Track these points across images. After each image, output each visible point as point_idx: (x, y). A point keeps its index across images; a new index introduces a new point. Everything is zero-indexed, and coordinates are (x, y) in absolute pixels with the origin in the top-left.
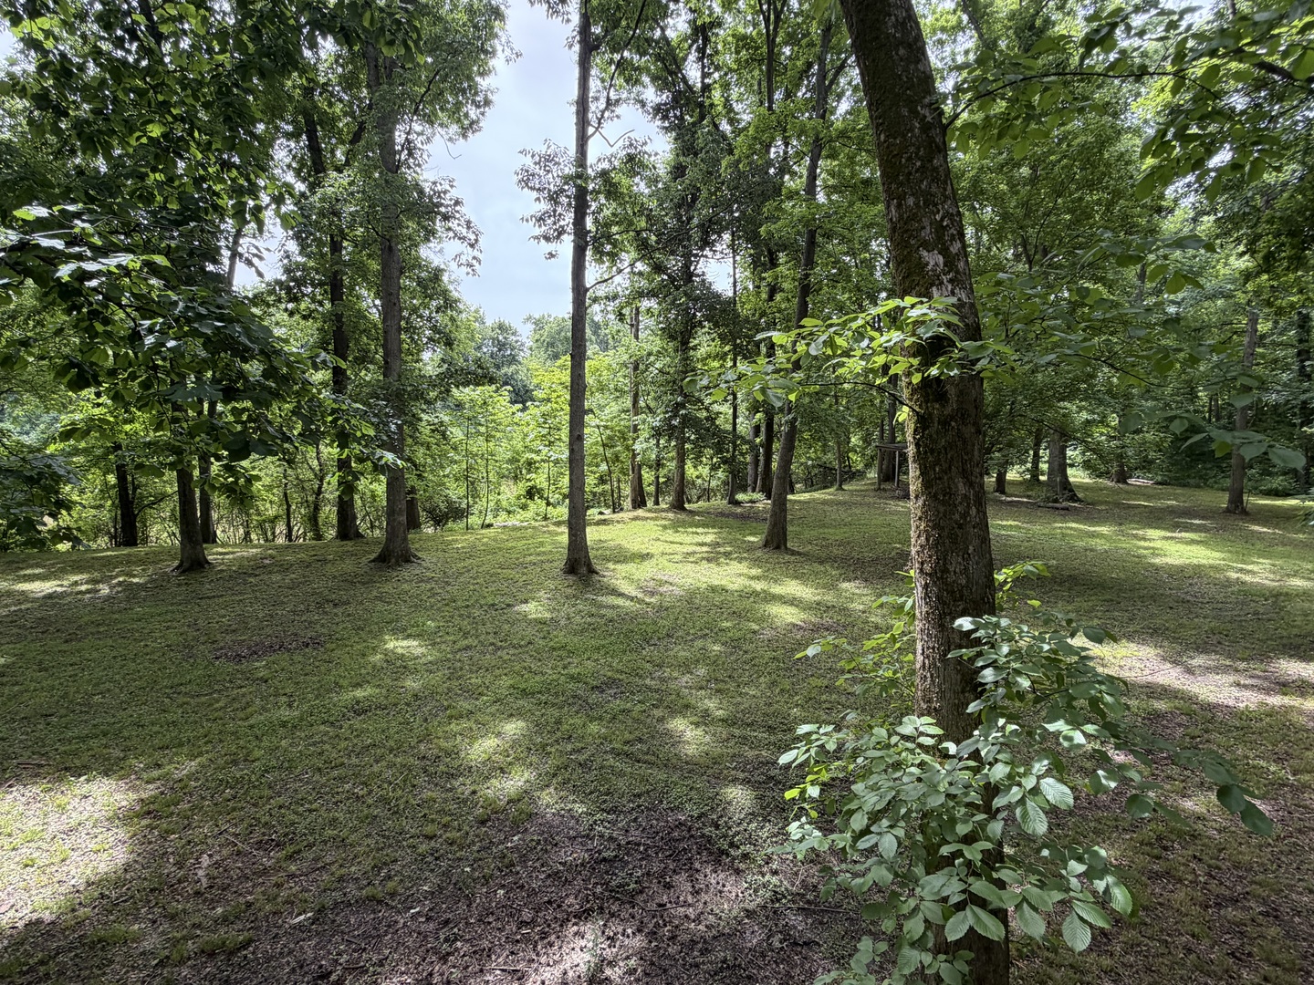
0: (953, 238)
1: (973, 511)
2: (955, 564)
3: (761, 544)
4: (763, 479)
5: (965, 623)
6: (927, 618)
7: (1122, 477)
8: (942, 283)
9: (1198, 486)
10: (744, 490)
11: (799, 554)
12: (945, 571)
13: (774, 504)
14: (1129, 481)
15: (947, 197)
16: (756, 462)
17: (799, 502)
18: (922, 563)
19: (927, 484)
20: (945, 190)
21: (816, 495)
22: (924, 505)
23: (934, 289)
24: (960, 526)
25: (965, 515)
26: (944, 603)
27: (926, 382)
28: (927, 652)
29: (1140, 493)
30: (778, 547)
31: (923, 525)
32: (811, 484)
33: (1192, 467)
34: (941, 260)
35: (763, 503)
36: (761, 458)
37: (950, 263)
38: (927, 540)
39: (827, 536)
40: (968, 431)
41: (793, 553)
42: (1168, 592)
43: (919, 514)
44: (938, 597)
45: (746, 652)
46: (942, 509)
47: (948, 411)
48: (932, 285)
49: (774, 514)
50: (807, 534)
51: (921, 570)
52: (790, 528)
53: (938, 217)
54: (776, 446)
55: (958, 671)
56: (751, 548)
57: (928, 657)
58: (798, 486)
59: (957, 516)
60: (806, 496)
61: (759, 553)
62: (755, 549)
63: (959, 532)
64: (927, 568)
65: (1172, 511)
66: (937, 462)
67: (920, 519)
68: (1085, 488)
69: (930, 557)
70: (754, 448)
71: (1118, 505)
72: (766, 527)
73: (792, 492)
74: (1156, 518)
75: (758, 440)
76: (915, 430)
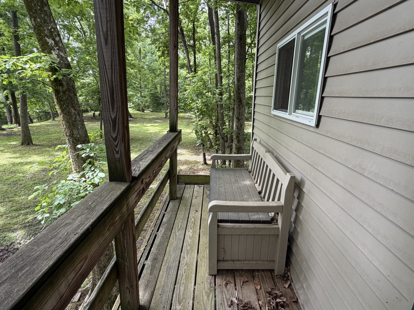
0: (56, 36)
1: (78, 117)
2: (75, 132)
3: (20, 144)
4: (15, 118)
5: (79, 146)
6: (71, 148)
7: (143, 111)
8: (54, 50)
9: (160, 112)
10: (6, 123)
11: (39, 145)
12: (73, 134)
13: (22, 128)
14: (145, 111)
15: (51, 22)
16: (10, 112)
17: (36, 126)
18: (66, 133)
19: (62, 111)
20: (50, 19)
21: (43, 123)
22: (63, 117)
23: (52, 51)
24: (75, 122)
25: (76, 118)
26: (75, 143)
27: (56, 79)
28: (73, 157)
29: (147, 114)
30: (28, 144)
31: (64, 122)
32: (40, 119)
33: (158, 107)
34: (53, 42)
35: (17, 128)
36: (13, 110)
37: (56, 43)
38: (66, 126)
39: (51, 137)
40: (72, 95)
41: (36, 145)
42: (154, 139)
43: (62, 119)
44: (72, 142)
45: (21, 185)
46: (68, 117)
47: (64, 89)
48: (52, 50)
49: (23, 131)
50: (42, 138)
51: (66, 135)
52: (33, 137)
53: (50, 28)
54: (19, 105)
55: (82, 160)
56: (15, 146)
57: (73, 158)
58: (35, 120)
59: (73, 119)
60: (38, 124)
61: (20, 148)
62: (17, 146)
63: (75, 123)
64: (68, 134)
65: (154, 119)
66: (64, 104)
67: (63, 121)
68: (134, 114)
69: (68, 131)
70: (6, 105)
71: (142, 118)
72: (20, 138)
73: (32, 122)
74: (151, 121)
75: (8, 102)
76: (56, 95)
